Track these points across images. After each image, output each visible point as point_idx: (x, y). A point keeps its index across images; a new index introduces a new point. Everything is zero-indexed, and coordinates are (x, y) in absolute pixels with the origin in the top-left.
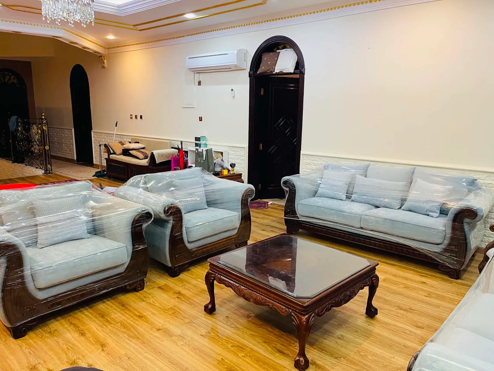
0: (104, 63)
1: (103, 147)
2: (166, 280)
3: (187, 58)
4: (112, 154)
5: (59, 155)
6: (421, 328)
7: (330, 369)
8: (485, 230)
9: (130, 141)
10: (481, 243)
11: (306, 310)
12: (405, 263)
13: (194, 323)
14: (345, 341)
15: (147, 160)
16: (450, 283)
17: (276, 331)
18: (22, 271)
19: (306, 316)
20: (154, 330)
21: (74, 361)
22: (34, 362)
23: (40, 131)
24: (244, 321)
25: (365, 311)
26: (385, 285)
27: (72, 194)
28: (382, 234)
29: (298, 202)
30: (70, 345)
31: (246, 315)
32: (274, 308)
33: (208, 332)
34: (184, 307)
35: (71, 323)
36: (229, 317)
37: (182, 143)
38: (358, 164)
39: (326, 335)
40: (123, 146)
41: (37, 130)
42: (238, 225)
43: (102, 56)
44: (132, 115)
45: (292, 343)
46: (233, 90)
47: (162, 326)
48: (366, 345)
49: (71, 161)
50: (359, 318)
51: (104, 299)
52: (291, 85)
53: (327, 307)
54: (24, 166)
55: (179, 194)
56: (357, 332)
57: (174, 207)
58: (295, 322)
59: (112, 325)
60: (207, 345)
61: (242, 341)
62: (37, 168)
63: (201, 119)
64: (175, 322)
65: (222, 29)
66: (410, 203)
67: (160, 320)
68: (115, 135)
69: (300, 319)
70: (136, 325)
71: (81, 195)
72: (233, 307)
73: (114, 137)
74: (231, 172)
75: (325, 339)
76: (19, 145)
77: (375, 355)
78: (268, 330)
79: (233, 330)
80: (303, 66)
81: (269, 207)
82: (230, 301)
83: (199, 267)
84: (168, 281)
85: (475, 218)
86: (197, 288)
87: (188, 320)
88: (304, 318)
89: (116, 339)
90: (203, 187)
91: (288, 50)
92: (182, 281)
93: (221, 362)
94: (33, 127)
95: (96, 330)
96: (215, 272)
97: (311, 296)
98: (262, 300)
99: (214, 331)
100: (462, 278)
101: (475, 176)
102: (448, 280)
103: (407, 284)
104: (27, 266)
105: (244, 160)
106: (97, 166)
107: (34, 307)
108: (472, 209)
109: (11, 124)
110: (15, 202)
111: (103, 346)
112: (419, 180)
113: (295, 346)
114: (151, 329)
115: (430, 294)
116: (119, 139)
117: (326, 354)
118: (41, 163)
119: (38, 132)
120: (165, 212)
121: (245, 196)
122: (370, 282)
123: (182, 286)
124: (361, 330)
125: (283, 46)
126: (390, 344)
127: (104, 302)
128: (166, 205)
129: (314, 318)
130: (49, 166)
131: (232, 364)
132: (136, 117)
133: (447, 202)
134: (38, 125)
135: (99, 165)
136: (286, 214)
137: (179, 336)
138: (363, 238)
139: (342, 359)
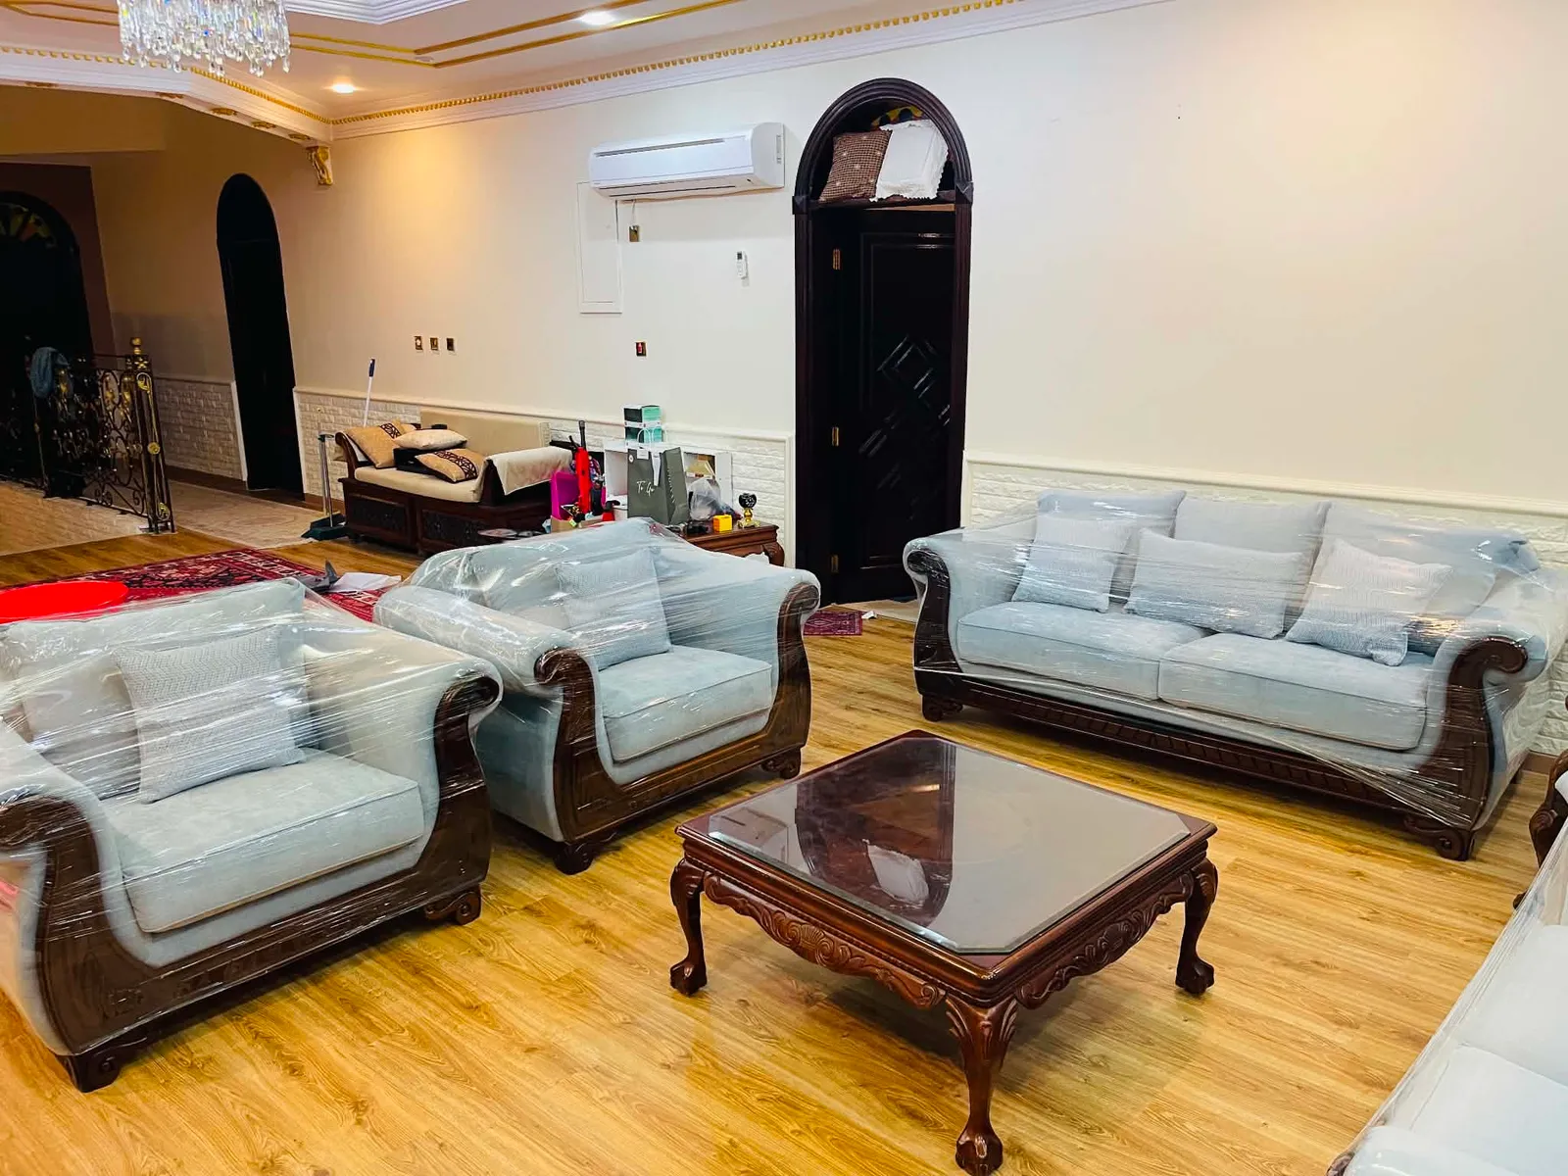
0: (323, 169)
1: (331, 443)
2: (550, 885)
3: (592, 156)
4: (363, 464)
5: (191, 467)
6: (1351, 1025)
7: (1066, 1166)
8: (1552, 698)
9: (418, 420)
10: (1537, 738)
11: (990, 991)
12: (1299, 807)
13: (639, 1025)
14: (1113, 1074)
15: (473, 484)
16: (1440, 873)
17: (898, 1047)
18: (97, 884)
19: (993, 1010)
20: (516, 1049)
21: (272, 1162)
22: (148, 1166)
23: (128, 397)
24: (795, 1015)
25: (1174, 972)
26: (1235, 885)
27: (241, 624)
28: (1225, 719)
29: (959, 618)
30: (256, 1107)
31: (800, 994)
32: (890, 982)
33: (684, 1053)
34: (608, 972)
35: (257, 1034)
36: (751, 1003)
37: (582, 429)
38: (1149, 492)
39: (1053, 1057)
40: (396, 439)
41: (120, 391)
42: (768, 699)
43: (316, 148)
44: (419, 338)
45: (949, 1085)
46: (743, 257)
47: (542, 1038)
48: (1180, 1086)
49: (229, 485)
50: (1155, 998)
51: (357, 952)
52: (929, 236)
53: (1056, 978)
54: (82, 508)
55: (582, 610)
56: (1149, 1042)
57: (566, 656)
58: (956, 1027)
59: (384, 1039)
60: (684, 1096)
61: (792, 1080)
62: (123, 512)
63: (641, 350)
64: (579, 1022)
65: (702, 58)
66: (1314, 622)
67: (532, 1018)
68: (368, 401)
69: (974, 1020)
70: (458, 1038)
71: (269, 627)
72: (760, 971)
73: (367, 408)
74: (744, 523)
75: (1050, 1069)
76: (63, 438)
77: (1210, 1119)
78: (872, 1046)
79: (766, 1048)
80: (967, 178)
81: (864, 628)
82: (751, 950)
83: (651, 838)
84: (556, 889)
85: (1522, 667)
86: (645, 907)
87: (621, 1017)
88: (985, 1017)
89: (397, 1082)
90: (657, 585)
91: (917, 123)
92: (597, 884)
93: (730, 1153)
94: (107, 383)
95: (334, 1055)
96: (700, 866)
97: (1007, 947)
98: (852, 957)
99: (704, 1052)
100: (1479, 856)
101: (1520, 532)
102: (1436, 864)
103: (1305, 882)
104: (109, 869)
105: (783, 482)
106: (314, 503)
107: (139, 991)
108: (1512, 640)
109: (34, 375)
110: (63, 659)
111: (358, 1106)
112: (1342, 546)
113: (959, 1096)
114: (508, 1049)
115: (1375, 912)
116: (381, 414)
117: (1056, 1120)
118: (137, 499)
119: (121, 399)
120: (540, 673)
121: (791, 607)
122: (1188, 889)
123: (599, 903)
124: (1161, 1037)
125: (900, 109)
126: (1255, 1083)
127: (358, 963)
128: (542, 651)
129: (1015, 1014)
130: (162, 507)
131: (762, 1158)
132: (434, 342)
133: (1430, 619)
134: (122, 377)
135: (321, 497)
136: (920, 656)
137: (596, 1068)
138: (1166, 732)
139: (1106, 1133)
